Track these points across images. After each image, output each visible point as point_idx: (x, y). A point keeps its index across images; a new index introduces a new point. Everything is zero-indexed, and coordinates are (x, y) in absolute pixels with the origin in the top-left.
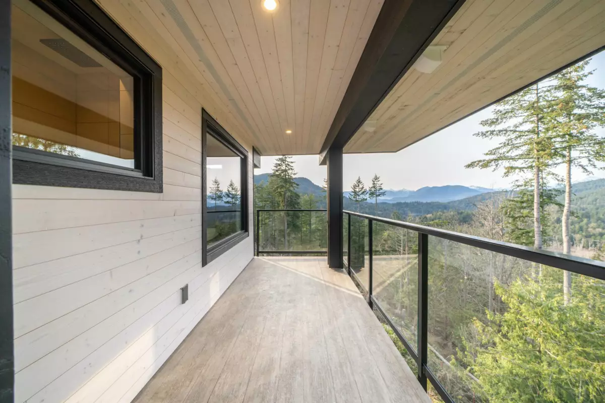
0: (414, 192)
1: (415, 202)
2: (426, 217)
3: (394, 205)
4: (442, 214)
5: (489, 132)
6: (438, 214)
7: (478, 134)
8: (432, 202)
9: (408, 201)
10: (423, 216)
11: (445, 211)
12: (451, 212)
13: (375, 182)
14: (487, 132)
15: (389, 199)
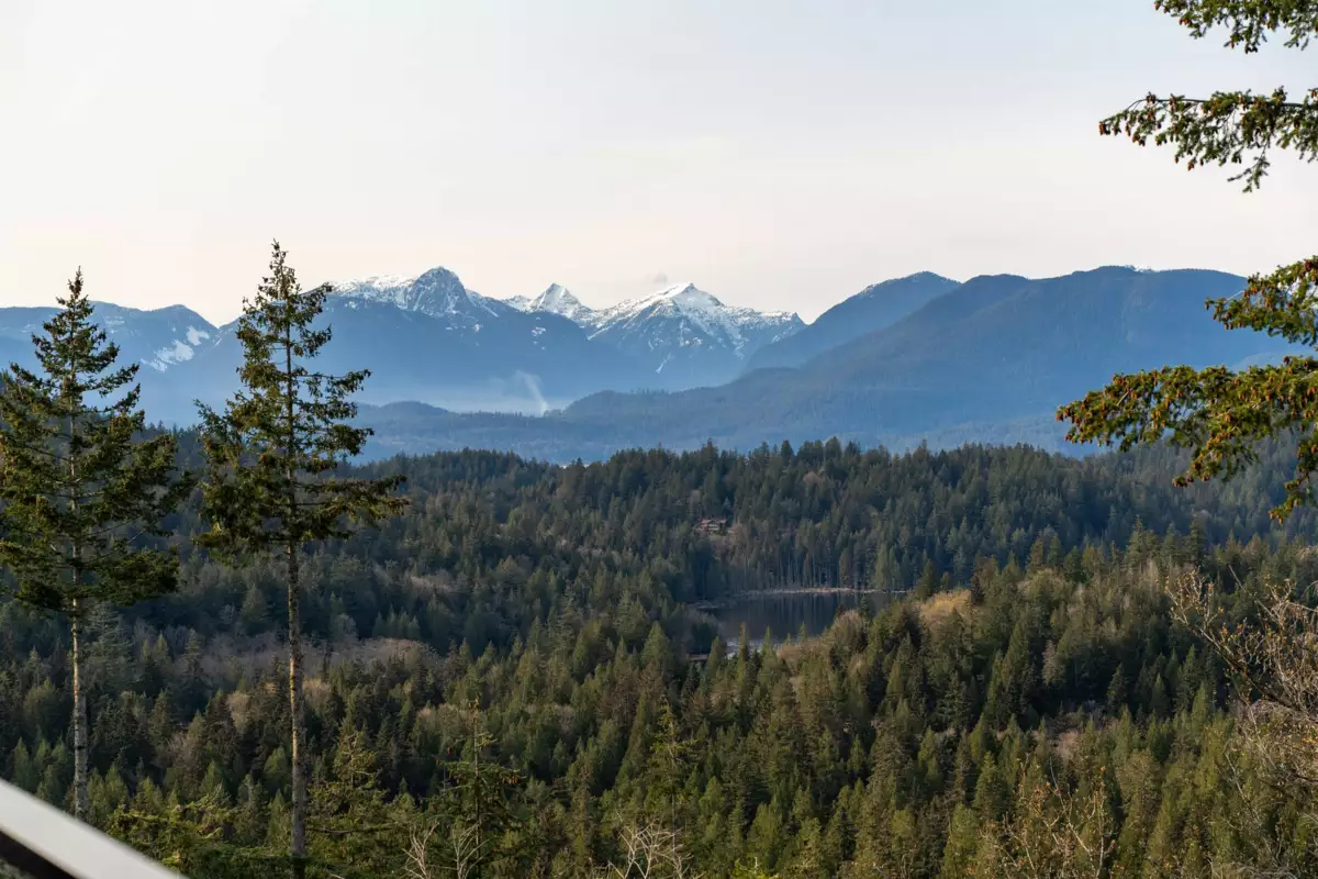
0: (795, 334)
1: (812, 455)
2: (912, 627)
3: (591, 485)
4: (1060, 583)
5: (1238, 115)
6: (1028, 586)
7: (1148, 121)
8: (968, 453)
9: (739, 443)
10: (891, 618)
11: (1092, 552)
12: (1141, 564)
13: (278, 357)
14: (1222, 105)
15: (542, 408)
